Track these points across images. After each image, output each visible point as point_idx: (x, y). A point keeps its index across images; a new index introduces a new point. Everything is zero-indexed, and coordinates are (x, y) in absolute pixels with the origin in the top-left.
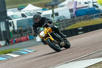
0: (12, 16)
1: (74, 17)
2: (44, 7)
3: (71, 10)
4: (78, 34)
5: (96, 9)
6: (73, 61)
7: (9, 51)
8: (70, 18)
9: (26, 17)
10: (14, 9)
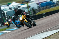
0: (3, 9)
1: (39, 8)
2: (22, 3)
3: (38, 4)
4: (43, 17)
5: (52, 2)
6: (42, 32)
7: (4, 29)
8: (37, 8)
9: (12, 9)
10: (4, 5)
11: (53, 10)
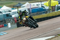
3: (29, 9)
11: (44, 17)
